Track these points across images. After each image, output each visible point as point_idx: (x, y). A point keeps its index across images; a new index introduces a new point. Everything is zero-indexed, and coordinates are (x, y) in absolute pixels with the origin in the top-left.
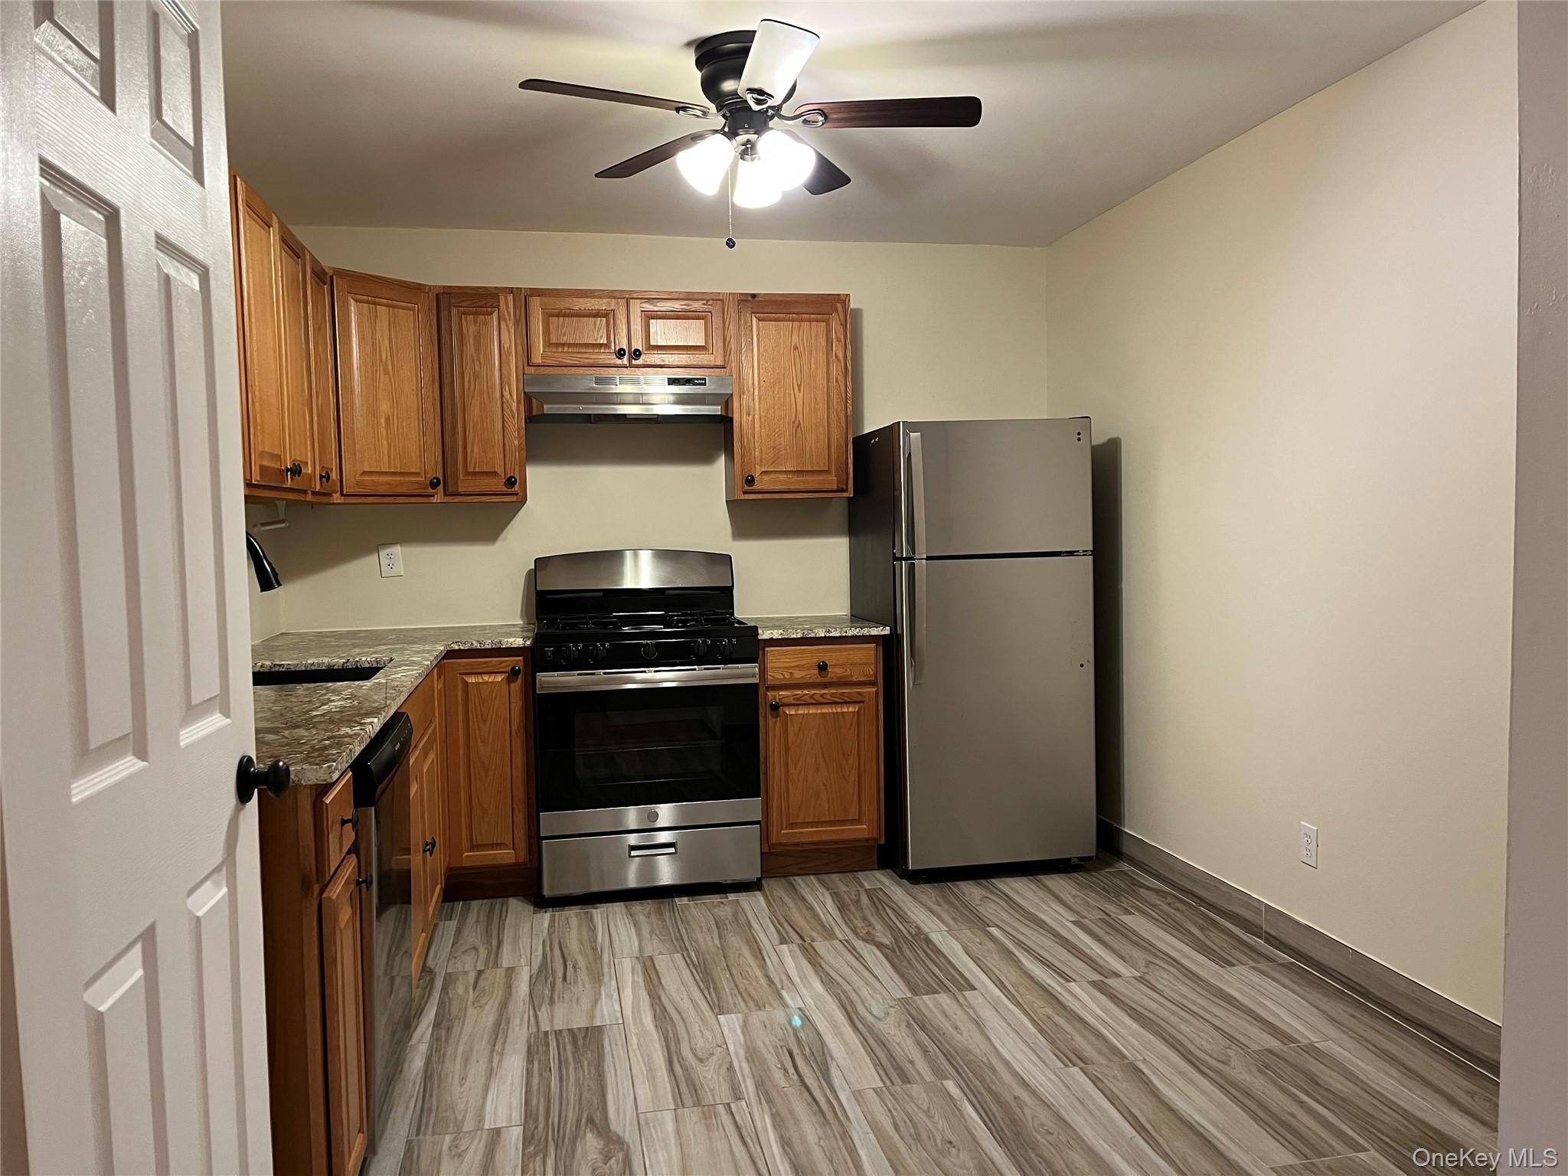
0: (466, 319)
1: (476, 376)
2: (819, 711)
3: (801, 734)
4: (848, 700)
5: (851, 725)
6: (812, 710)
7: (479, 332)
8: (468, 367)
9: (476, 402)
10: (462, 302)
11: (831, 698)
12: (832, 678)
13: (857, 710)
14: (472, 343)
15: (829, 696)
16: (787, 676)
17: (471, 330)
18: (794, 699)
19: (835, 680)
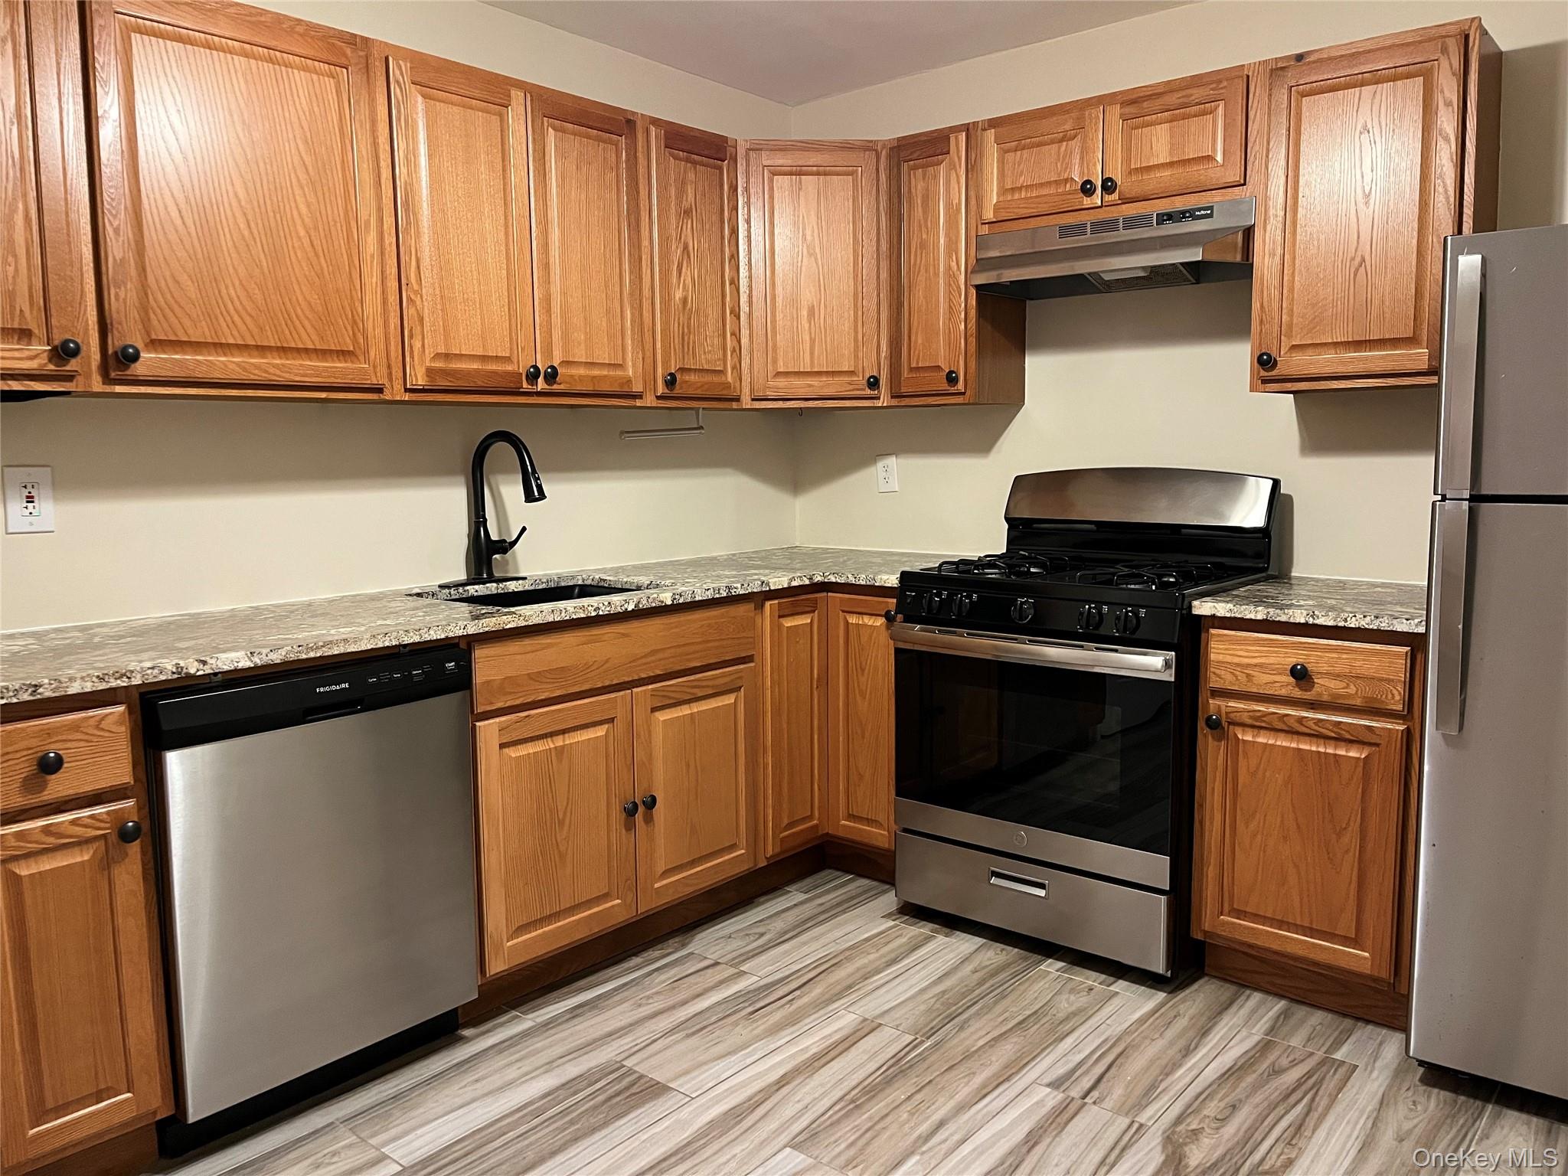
0: (915, 174)
1: (923, 245)
2: (1294, 745)
3: (1260, 773)
4: (1348, 736)
5: (1351, 779)
6: (1283, 742)
7: (927, 190)
8: (915, 236)
9: (922, 278)
10: (912, 153)
11: (1317, 728)
12: (1320, 694)
13: (1363, 756)
14: (920, 205)
15: (1311, 724)
16: (1242, 678)
17: (919, 187)
18: (1251, 717)
19: (1325, 698)
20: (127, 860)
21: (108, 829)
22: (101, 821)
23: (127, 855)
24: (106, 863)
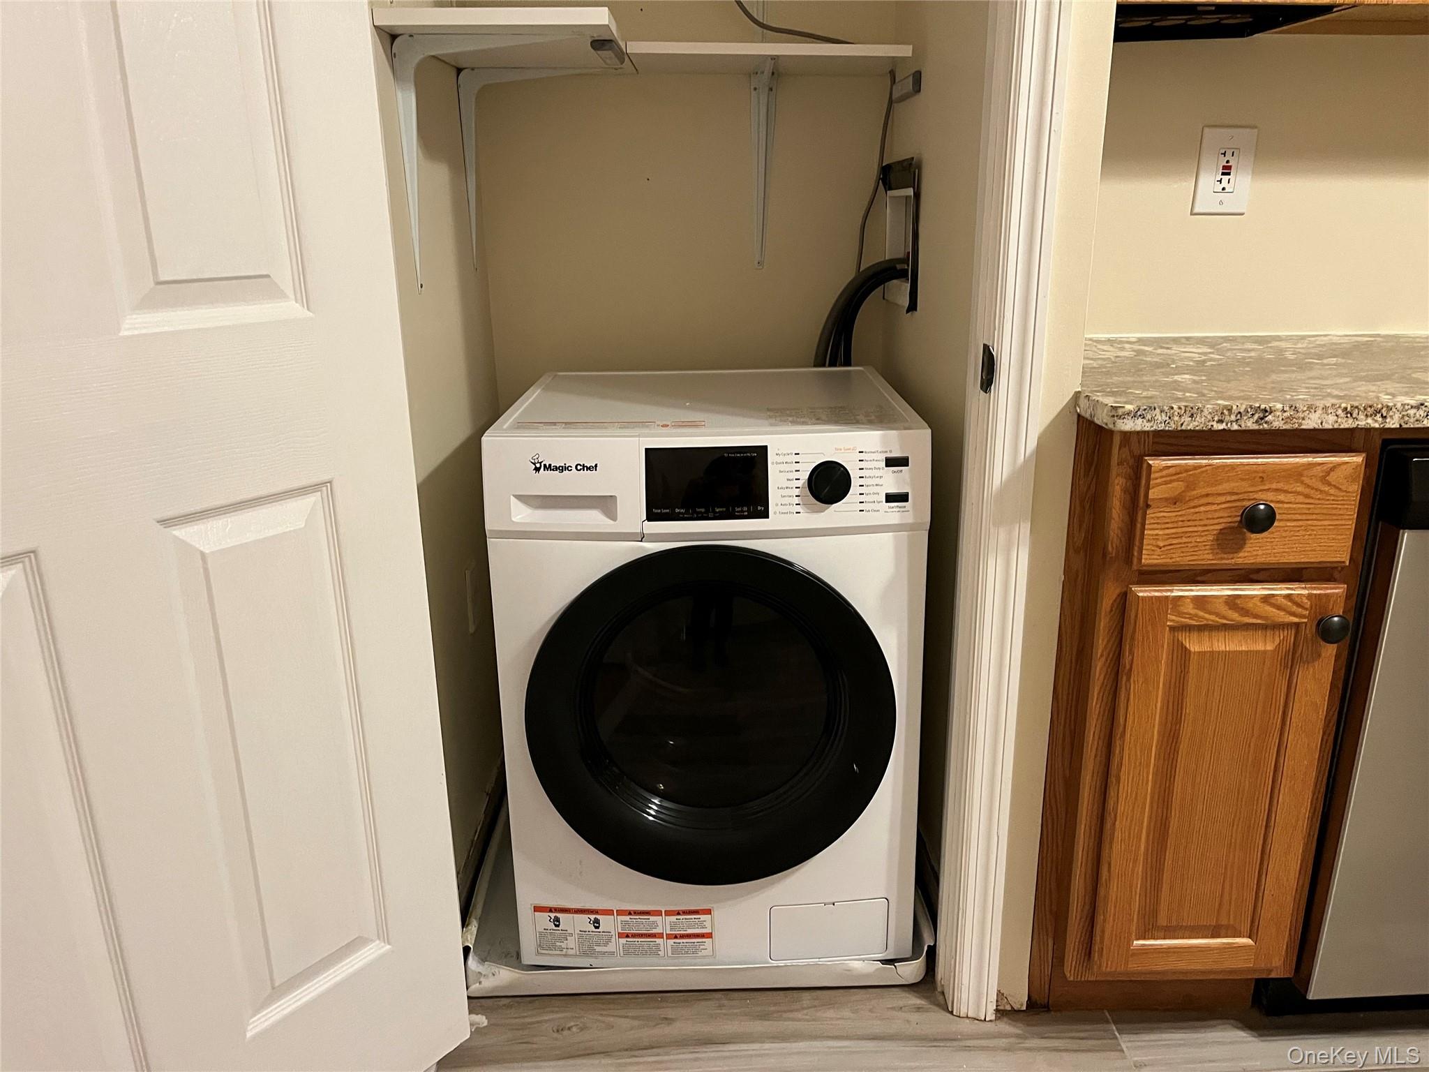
20: (1316, 664)
21: (1304, 617)
22: (1299, 605)
23: (1319, 656)
24: (1291, 659)
